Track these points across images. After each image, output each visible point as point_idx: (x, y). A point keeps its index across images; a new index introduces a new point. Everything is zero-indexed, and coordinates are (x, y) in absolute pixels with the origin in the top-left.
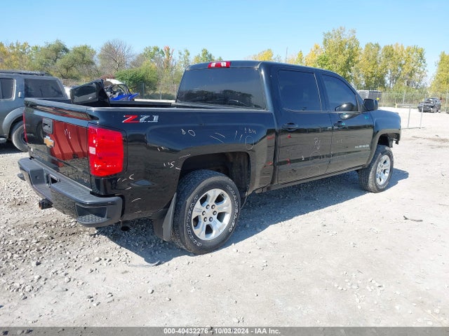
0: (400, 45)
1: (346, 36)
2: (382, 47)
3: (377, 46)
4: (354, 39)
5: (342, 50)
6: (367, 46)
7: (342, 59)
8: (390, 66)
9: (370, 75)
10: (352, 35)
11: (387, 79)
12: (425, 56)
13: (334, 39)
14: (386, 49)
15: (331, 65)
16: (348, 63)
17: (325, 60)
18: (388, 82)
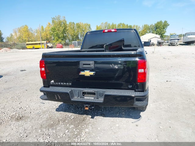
0: (82, 23)
1: (62, 19)
2: (76, 24)
3: (73, 23)
4: (65, 20)
5: (61, 25)
6: (70, 23)
7: (61, 29)
8: (80, 32)
9: (73, 35)
10: (64, 19)
11: (79, 36)
12: (91, 27)
13: (57, 20)
14: (77, 24)
15: (57, 32)
16: (64, 30)
17: (54, 29)
18: (80, 37)
